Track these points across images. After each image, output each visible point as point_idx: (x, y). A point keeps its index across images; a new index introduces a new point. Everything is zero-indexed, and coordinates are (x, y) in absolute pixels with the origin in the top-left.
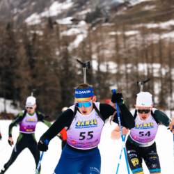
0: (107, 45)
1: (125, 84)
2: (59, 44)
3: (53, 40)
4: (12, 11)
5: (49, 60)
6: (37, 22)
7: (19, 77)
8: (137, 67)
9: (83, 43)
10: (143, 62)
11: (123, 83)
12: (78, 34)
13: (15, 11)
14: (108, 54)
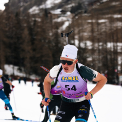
0: (86, 29)
1: (98, 57)
2: (52, 27)
3: (48, 25)
4: (19, 4)
5: (45, 39)
6: (37, 12)
7: (23, 50)
8: (106, 45)
9: (69, 27)
10: (110, 42)
11: (96, 56)
12: (65, 21)
13: (22, 4)
14: (86, 36)
